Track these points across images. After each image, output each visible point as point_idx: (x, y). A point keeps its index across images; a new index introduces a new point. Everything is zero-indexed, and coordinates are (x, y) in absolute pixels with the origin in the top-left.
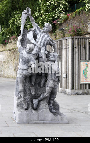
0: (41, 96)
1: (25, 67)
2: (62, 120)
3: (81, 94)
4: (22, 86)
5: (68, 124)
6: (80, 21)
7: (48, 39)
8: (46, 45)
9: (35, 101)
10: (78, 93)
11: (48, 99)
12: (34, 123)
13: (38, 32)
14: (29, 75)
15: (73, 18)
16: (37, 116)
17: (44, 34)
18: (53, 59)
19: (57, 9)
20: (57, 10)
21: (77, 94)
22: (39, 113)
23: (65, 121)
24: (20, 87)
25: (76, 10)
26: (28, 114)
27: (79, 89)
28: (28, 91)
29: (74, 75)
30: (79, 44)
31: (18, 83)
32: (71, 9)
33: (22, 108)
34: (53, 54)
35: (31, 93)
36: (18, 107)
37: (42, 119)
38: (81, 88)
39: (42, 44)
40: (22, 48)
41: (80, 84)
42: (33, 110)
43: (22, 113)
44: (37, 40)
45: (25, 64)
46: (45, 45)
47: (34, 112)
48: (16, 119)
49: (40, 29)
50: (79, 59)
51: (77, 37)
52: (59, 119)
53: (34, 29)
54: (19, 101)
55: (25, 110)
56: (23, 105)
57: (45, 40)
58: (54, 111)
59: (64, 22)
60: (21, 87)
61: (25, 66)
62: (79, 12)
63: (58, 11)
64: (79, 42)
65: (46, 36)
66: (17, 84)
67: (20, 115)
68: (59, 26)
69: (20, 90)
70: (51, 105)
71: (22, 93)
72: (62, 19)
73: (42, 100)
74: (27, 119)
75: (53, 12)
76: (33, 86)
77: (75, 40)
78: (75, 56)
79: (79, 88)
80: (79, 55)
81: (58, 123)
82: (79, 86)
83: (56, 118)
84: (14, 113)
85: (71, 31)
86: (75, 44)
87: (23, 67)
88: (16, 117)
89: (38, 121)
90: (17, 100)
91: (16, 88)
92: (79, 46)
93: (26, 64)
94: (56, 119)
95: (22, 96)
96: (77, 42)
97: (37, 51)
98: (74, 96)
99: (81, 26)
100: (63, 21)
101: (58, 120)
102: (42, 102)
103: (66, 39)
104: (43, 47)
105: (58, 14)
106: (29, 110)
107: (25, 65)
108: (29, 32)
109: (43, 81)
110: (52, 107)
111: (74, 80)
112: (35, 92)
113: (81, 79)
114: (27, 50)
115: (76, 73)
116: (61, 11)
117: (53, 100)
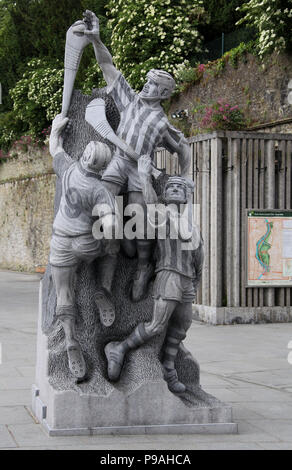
0: (137, 332)
1: (78, 225)
2: (213, 420)
3: (249, 323)
4: (65, 296)
5: (237, 436)
6: (237, 88)
7: (161, 124)
8: (154, 147)
9: (114, 351)
10: (240, 318)
11: (161, 341)
12: (112, 434)
13: (125, 100)
14: (94, 254)
15: (216, 76)
16: (120, 405)
17: (145, 107)
18: (179, 197)
19: (165, 50)
20: (163, 53)
21: (237, 321)
22: (129, 394)
23: (223, 422)
24: (59, 299)
25: (227, 53)
26: (90, 400)
27: (243, 304)
28: (87, 315)
29: (228, 259)
30: (244, 155)
31: (51, 285)
32: (207, 51)
33: (68, 374)
34: (178, 180)
35: (99, 321)
36: (51, 372)
37: (142, 416)
38: (250, 303)
39: (140, 143)
40: (67, 157)
41: (247, 289)
42: (108, 384)
43: (66, 394)
44: (121, 129)
45: (76, 215)
46: (150, 145)
47: (110, 390)
48: (44, 416)
49: (132, 91)
50: (244, 205)
51: (235, 134)
52: (202, 417)
53: (109, 90)
54: (56, 351)
55: (80, 382)
56: (70, 366)
57: (150, 131)
58: (182, 386)
59: (188, 90)
60: (62, 300)
61: (78, 221)
62: (236, 59)
63: (167, 57)
64: (244, 149)
65: (153, 116)
66: (49, 290)
67: (61, 403)
68: (171, 102)
69: (58, 312)
70: (171, 365)
71: (68, 321)
72: (182, 81)
73: (138, 346)
74: (87, 419)
75: (152, 58)
76: (107, 294)
77: (230, 143)
78: (229, 195)
79: (243, 301)
80: (244, 194)
81: (198, 433)
82: (243, 296)
83: (191, 412)
84: (37, 394)
85: (210, 119)
86: (230, 156)
87: (71, 225)
88: (45, 409)
89: (126, 424)
90: (49, 347)
91: (45, 303)
92: (244, 165)
93: (82, 215)
94: (191, 415)
95: (67, 331)
96: (235, 150)
97: (120, 170)
98: (228, 327)
99: (243, 103)
100: (182, 88)
101: (200, 421)
102: (139, 352)
103: (201, 142)
104: (142, 153)
105: (167, 65)
106: (91, 384)
107: (76, 220)
108: (93, 102)
109: (141, 279)
110: (175, 372)
111: (228, 276)
112: (113, 319)
113: (251, 273)
114: (85, 163)
115: (232, 252)
116: (177, 55)
117: (177, 346)
